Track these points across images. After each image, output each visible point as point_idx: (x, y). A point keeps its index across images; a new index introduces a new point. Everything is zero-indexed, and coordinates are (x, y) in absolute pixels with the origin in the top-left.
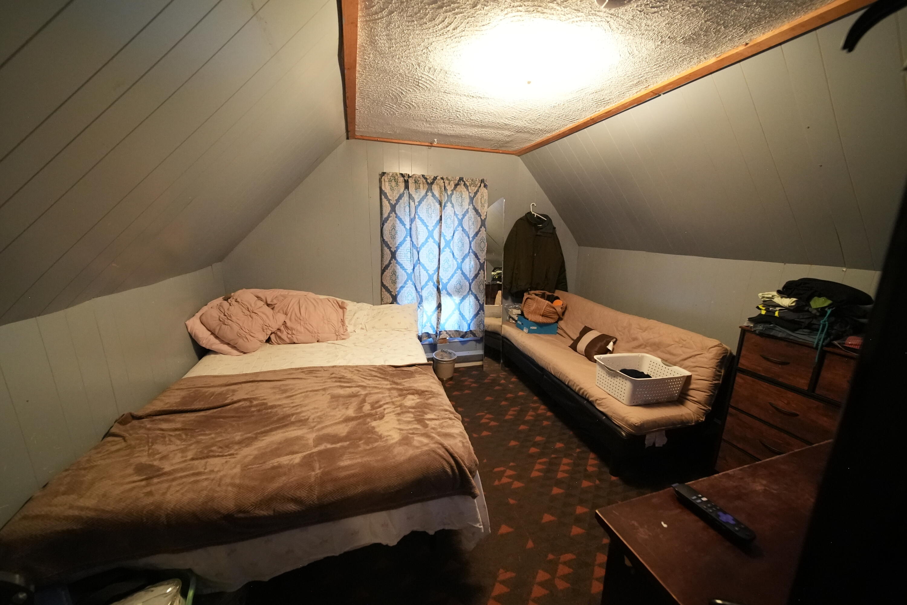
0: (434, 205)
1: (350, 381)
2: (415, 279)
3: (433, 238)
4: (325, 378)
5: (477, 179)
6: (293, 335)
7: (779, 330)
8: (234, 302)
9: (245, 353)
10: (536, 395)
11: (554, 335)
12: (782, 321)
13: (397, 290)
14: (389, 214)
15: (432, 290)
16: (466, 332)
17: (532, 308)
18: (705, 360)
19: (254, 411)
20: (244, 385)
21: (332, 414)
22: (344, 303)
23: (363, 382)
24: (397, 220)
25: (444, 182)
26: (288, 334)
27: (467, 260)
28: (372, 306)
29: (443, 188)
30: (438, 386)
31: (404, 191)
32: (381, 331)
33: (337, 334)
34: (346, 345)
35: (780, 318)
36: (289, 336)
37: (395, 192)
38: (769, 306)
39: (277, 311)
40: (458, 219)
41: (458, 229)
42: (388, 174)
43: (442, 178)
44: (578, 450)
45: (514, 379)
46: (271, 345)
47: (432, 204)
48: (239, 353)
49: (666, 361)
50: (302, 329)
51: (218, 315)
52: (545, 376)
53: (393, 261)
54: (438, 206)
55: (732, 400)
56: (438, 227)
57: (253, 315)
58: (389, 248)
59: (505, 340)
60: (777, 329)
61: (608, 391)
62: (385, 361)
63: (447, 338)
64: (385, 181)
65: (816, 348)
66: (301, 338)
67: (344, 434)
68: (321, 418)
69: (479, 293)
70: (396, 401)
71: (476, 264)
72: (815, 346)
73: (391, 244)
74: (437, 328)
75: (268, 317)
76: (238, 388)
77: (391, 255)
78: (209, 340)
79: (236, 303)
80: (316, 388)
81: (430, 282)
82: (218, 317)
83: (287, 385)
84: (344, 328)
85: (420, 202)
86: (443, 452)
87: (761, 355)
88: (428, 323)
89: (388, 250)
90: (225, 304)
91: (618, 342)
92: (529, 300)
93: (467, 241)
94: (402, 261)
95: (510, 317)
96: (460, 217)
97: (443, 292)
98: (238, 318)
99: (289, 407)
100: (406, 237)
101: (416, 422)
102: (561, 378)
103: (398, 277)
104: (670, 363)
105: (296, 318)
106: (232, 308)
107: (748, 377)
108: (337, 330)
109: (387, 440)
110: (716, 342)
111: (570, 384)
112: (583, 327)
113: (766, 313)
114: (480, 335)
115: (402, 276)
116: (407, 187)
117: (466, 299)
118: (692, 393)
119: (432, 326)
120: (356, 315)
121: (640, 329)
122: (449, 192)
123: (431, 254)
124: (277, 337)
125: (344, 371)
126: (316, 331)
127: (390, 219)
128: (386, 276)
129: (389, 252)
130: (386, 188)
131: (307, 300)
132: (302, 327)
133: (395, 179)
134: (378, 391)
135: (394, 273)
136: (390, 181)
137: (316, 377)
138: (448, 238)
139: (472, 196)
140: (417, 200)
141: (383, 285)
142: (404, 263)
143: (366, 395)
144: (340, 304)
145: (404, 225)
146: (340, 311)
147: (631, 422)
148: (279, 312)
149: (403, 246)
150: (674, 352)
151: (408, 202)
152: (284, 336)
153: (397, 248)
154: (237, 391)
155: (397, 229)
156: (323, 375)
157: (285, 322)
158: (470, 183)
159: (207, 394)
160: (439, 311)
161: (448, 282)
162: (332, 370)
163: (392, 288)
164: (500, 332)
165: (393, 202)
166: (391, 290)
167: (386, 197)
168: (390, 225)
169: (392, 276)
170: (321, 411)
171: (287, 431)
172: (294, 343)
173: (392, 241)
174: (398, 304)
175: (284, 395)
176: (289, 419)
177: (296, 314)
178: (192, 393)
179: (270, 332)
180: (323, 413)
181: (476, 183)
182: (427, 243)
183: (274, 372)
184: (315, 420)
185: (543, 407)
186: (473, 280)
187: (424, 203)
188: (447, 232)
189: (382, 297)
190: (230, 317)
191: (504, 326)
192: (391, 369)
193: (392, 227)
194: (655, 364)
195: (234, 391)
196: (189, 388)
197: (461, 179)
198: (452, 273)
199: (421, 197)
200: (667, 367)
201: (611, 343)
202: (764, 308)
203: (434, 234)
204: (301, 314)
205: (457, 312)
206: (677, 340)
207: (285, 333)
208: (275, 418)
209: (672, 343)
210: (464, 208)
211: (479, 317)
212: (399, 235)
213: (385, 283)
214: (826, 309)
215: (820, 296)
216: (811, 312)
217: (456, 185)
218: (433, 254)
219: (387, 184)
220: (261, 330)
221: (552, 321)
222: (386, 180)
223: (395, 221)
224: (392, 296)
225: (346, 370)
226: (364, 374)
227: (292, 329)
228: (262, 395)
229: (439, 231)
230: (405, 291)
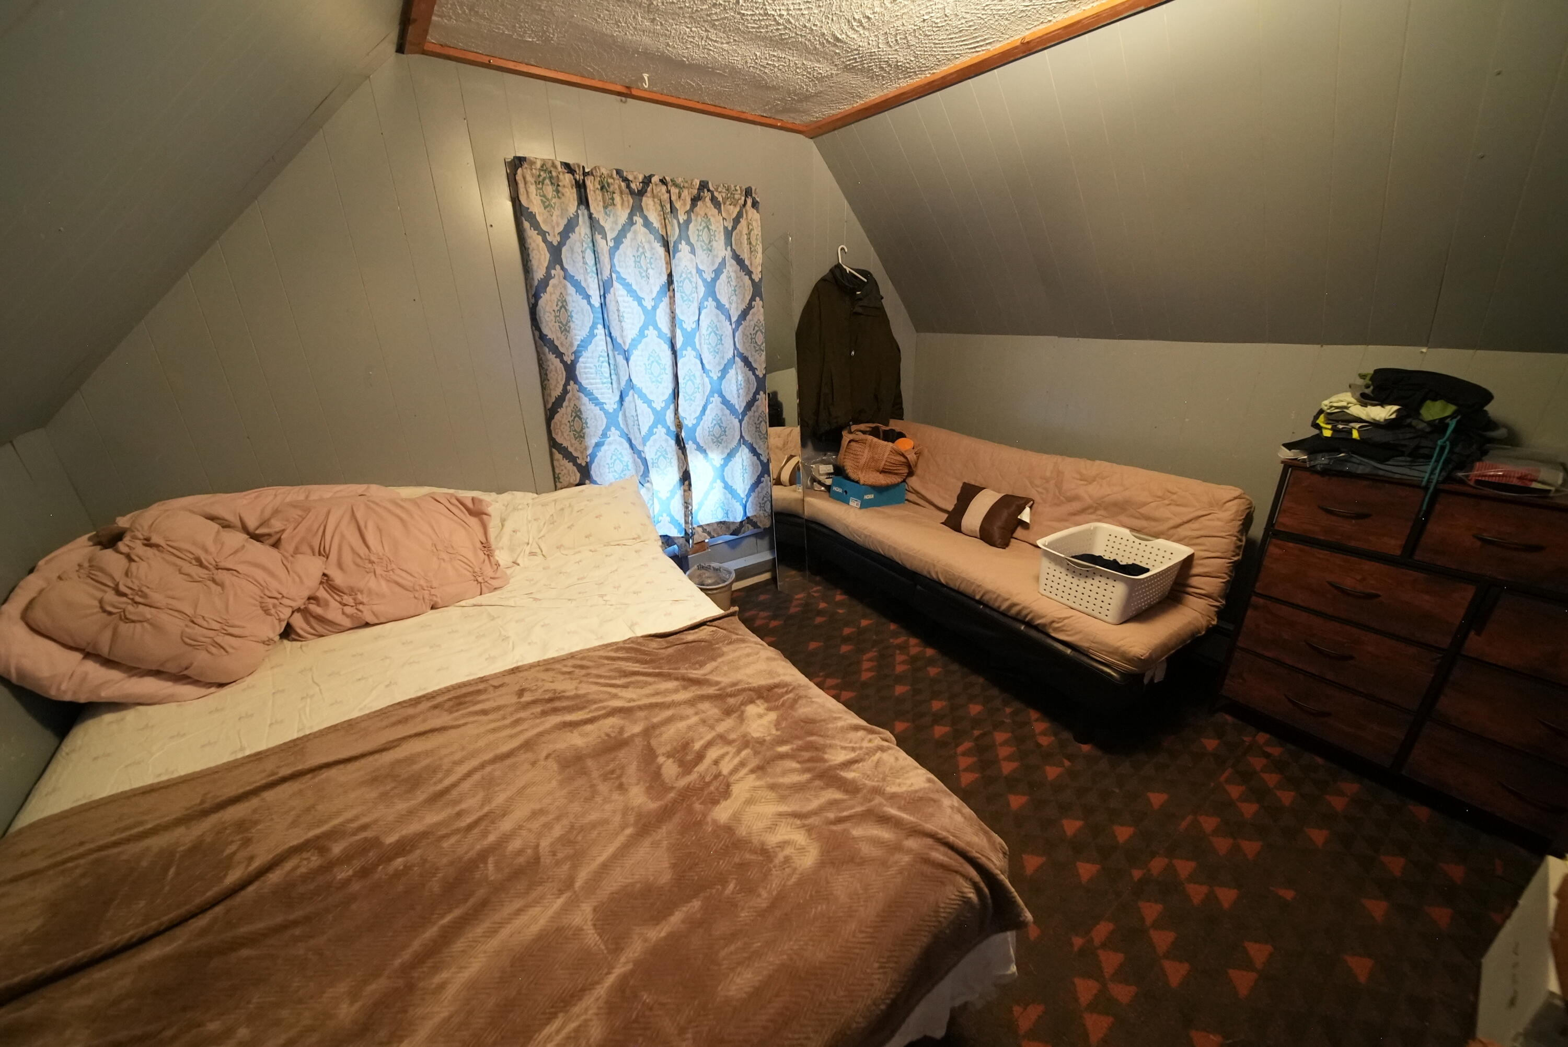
0: (652, 248)
1: (580, 702)
2: (627, 425)
3: (656, 327)
4: (509, 710)
5: (738, 188)
6: (361, 607)
7: (1358, 461)
8: (139, 549)
9: (221, 685)
10: (893, 620)
11: (902, 504)
12: (1366, 447)
13: (589, 452)
14: (548, 269)
15: (664, 445)
16: (741, 522)
17: (863, 461)
18: (1220, 523)
19: (347, 882)
20: (269, 795)
21: (594, 816)
22: (481, 501)
23: (615, 696)
24: (569, 285)
25: (668, 192)
26: (345, 605)
27: (732, 372)
28: (535, 495)
29: (668, 206)
30: (783, 663)
31: (577, 212)
32: (579, 552)
33: (480, 579)
34: (511, 603)
35: (1362, 441)
36: (348, 610)
37: (556, 213)
38: (1338, 421)
39: (291, 549)
40: (704, 280)
41: (706, 303)
42: (532, 163)
43: (663, 181)
44: (1008, 710)
45: (839, 597)
46: (299, 644)
47: (647, 246)
48: (203, 691)
49: (1138, 531)
50: (384, 587)
51: (95, 598)
52: (919, 587)
53: (572, 386)
54: (661, 251)
55: (1258, 584)
56: (666, 300)
57: (221, 575)
58: (560, 355)
59: (813, 525)
60: (1354, 460)
61: (1070, 603)
62: (631, 627)
63: (707, 541)
64: (525, 183)
65: (1426, 488)
66: (382, 608)
67: (666, 878)
68: (571, 843)
69: (758, 440)
70: (729, 731)
71: (747, 381)
72: (1424, 484)
73: (562, 345)
74: (686, 522)
75: (272, 574)
76: (255, 811)
77: (564, 373)
78: (84, 678)
79: (150, 552)
80: (504, 749)
81: (660, 426)
82: (96, 603)
83: (410, 760)
84: (493, 563)
85: (618, 241)
86: (945, 855)
87: (1319, 507)
88: (665, 515)
89: (558, 360)
90: (110, 558)
91: (1035, 505)
92: (852, 443)
93: (728, 329)
94: (591, 384)
95: (814, 480)
96: (709, 276)
97: (690, 446)
98: (170, 593)
99: (458, 831)
100: (593, 327)
101: (817, 783)
102: (963, 587)
103: (586, 423)
104: (1147, 534)
105: (358, 561)
106: (139, 569)
107: (1291, 545)
108: (477, 569)
109: (787, 859)
110: (1237, 492)
111: (986, 598)
112: (961, 485)
113: (1332, 434)
114: (766, 523)
115: (595, 419)
116: (583, 200)
117: (737, 455)
118: (1195, 581)
119: (673, 521)
120: (509, 525)
121: (1081, 480)
122: (682, 217)
123: (655, 364)
124: (312, 620)
125: (547, 676)
126: (422, 582)
127: (552, 282)
128: (561, 422)
129: (560, 366)
130: (533, 201)
131: (372, 505)
132: (383, 583)
133: (551, 178)
134: (668, 713)
135: (577, 414)
136: (539, 182)
137: (484, 712)
138: (689, 325)
139: (730, 228)
140: (611, 235)
141: (554, 444)
142: (597, 389)
143: (648, 732)
144: (470, 505)
145: (588, 297)
146: (473, 521)
147: (1132, 654)
148: (297, 551)
149: (591, 348)
150: (1157, 514)
151: (589, 240)
152: (334, 612)
153: (577, 354)
154: (256, 823)
155: (570, 308)
156: (501, 702)
157: (324, 575)
158: (724, 195)
159: (144, 864)
160: (687, 488)
161: (698, 424)
162: (515, 683)
163: (576, 450)
164: (801, 512)
165: (555, 239)
166: (575, 454)
167: (536, 225)
168: (555, 297)
169: (573, 421)
170: (558, 819)
171: (502, 924)
172: (367, 625)
173: (563, 338)
174: (594, 482)
175: (421, 796)
176: (478, 875)
177: (352, 549)
178: (83, 875)
179: (288, 612)
180: (565, 822)
181: (737, 197)
182: (644, 340)
183: (349, 726)
184: (560, 855)
185: (913, 641)
186: (744, 413)
187: (627, 242)
188: (687, 314)
189: (557, 471)
190: (145, 596)
191: (808, 499)
192: (654, 644)
193: (560, 304)
194: (1118, 540)
195: (242, 826)
196: (64, 862)
197: (704, 186)
198: (703, 403)
199: (620, 227)
200: (1144, 543)
201: (1027, 510)
202: (1329, 427)
203: (657, 318)
204: (368, 547)
205: (719, 485)
206: (1160, 494)
207: (334, 604)
208: (435, 886)
209: (1150, 500)
210: (716, 256)
211: (763, 488)
212: (577, 322)
213: (559, 440)
214: (1448, 421)
215: (1434, 399)
216: (1414, 428)
217: (695, 200)
218: (659, 364)
219: (532, 189)
220: (260, 612)
221: (897, 479)
222: (529, 178)
223: (565, 287)
224: (579, 466)
225: (551, 674)
226: (602, 671)
227: (352, 591)
228: (349, 815)
229: (668, 311)
230: (605, 452)
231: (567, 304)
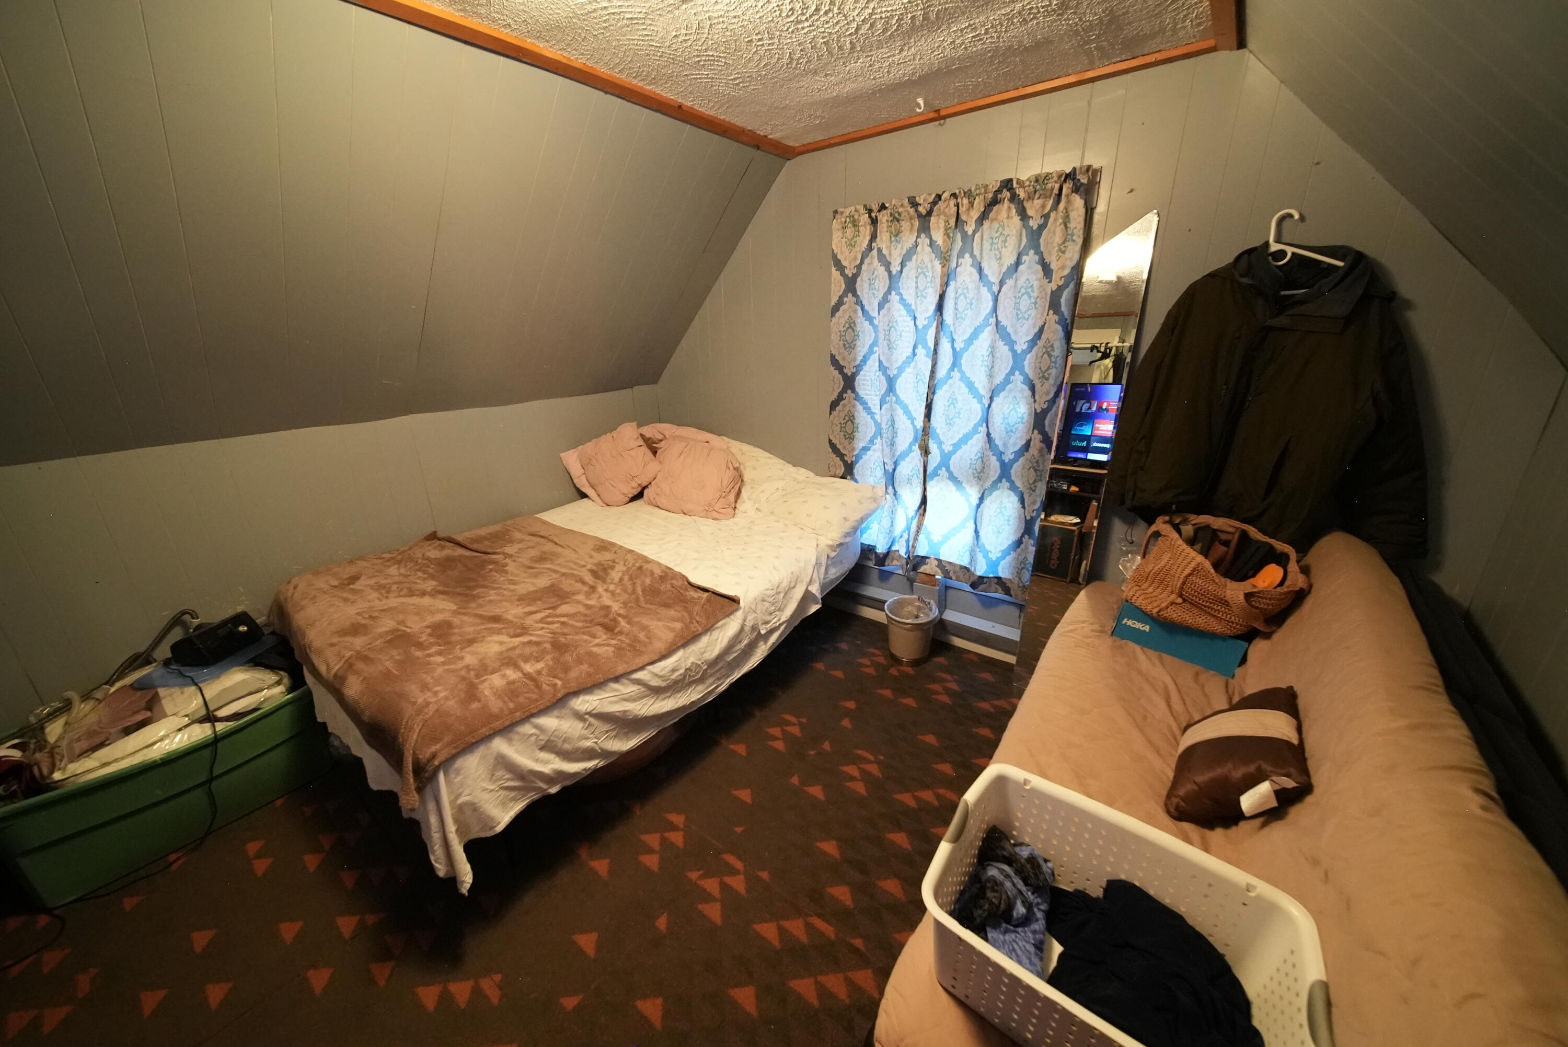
0: (932, 268)
3: (923, 347)
5: (1054, 175)
9: (608, 505)
13: (855, 453)
14: (841, 297)
15: (919, 464)
16: (986, 577)
24: (858, 311)
27: (998, 402)
29: (955, 220)
31: (868, 246)
37: (855, 249)
40: (993, 294)
42: (842, 213)
43: (953, 196)
47: (928, 265)
48: (602, 504)
53: (849, 394)
54: (940, 268)
58: (841, 368)
63: (937, 577)
64: (835, 230)
69: (1030, 488)
73: (844, 359)
74: (914, 545)
75: (636, 463)
77: (843, 383)
81: (917, 445)
84: (724, 503)
85: (903, 264)
89: (838, 372)
94: (867, 395)
96: (996, 289)
100: (877, 345)
103: (857, 428)
114: (1020, 594)
115: (865, 426)
116: (875, 234)
122: (969, 229)
123: (921, 382)
127: (843, 308)
128: (835, 422)
129: (839, 376)
130: (837, 243)
133: (851, 220)
135: (850, 418)
136: (845, 227)
138: (958, 344)
139: (1036, 228)
140: (897, 262)
142: (871, 401)
149: (869, 363)
153: (857, 368)
155: (856, 330)
158: (1031, 190)
160: (922, 513)
161: (954, 451)
165: (851, 272)
166: (844, 452)
167: (837, 263)
168: (843, 322)
169: (846, 422)
173: (847, 354)
181: (1050, 187)
182: (915, 358)
187: (909, 265)
193: (847, 327)
197: (1005, 185)
198: (964, 433)
199: (904, 253)
201: (1262, 790)
205: (971, 526)
211: (1023, 551)
212: (861, 340)
217: (990, 205)
222: (837, 226)
223: (854, 312)
224: (845, 462)
230: (871, 456)
231: (855, 325)
